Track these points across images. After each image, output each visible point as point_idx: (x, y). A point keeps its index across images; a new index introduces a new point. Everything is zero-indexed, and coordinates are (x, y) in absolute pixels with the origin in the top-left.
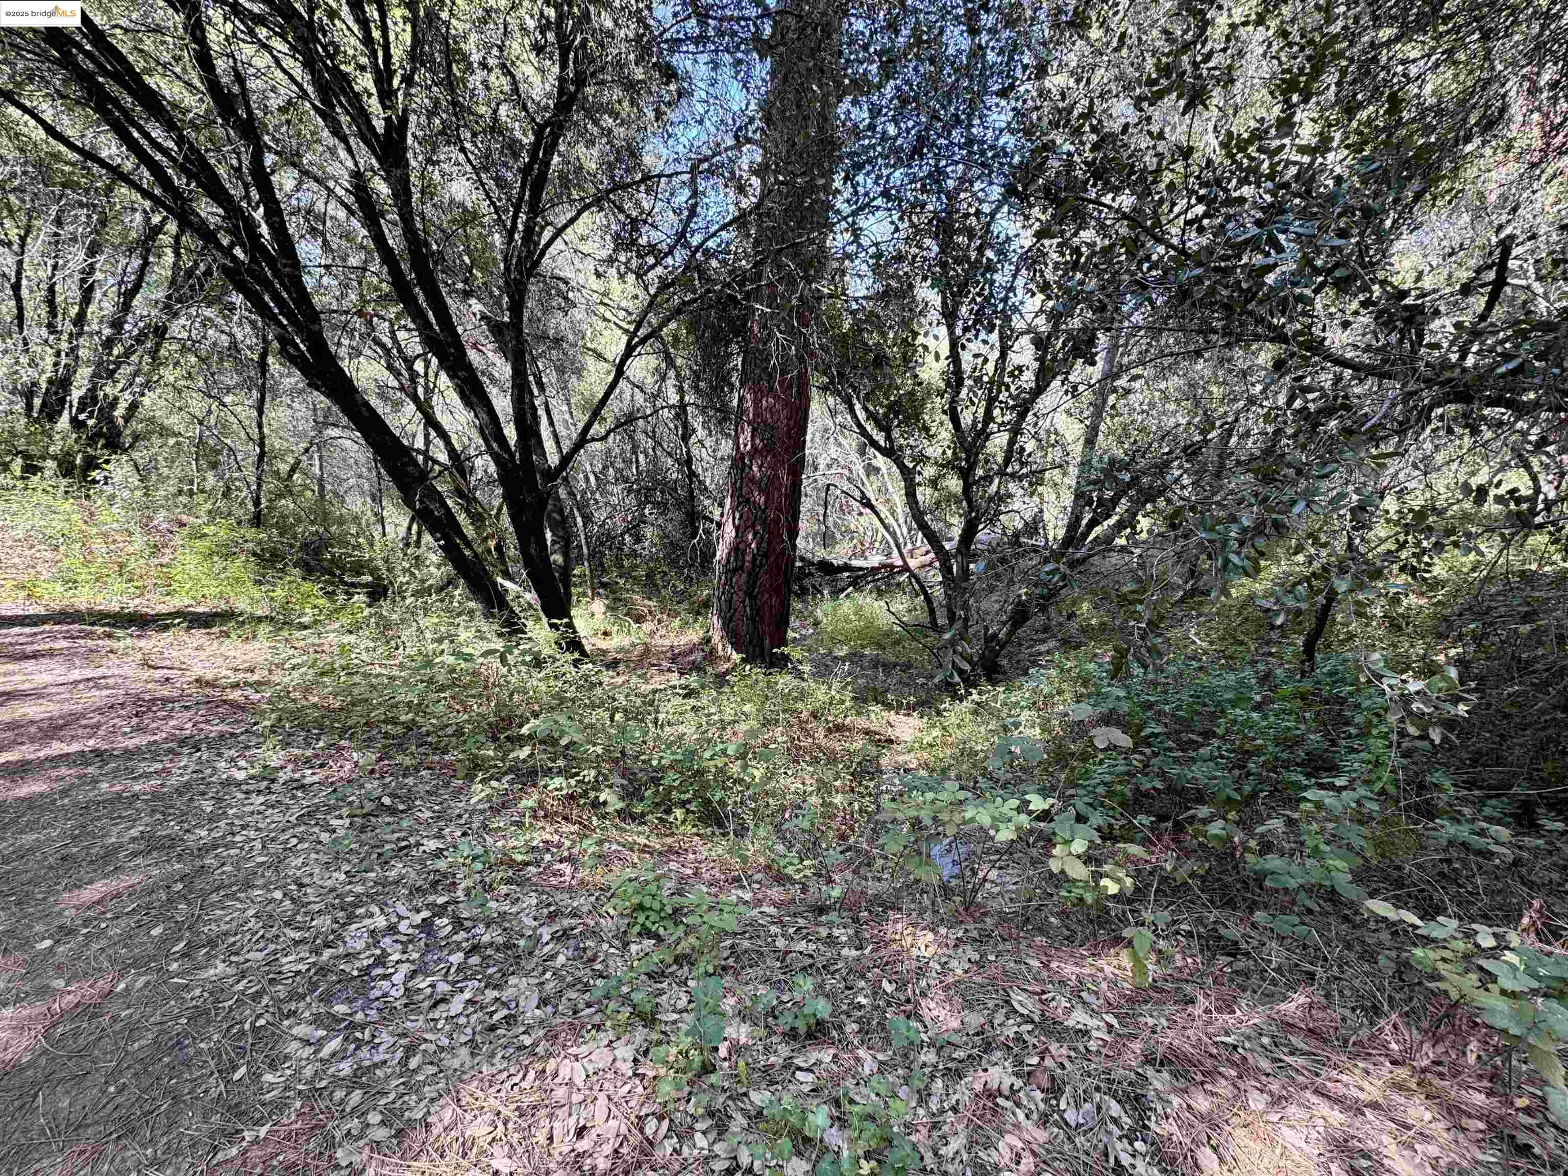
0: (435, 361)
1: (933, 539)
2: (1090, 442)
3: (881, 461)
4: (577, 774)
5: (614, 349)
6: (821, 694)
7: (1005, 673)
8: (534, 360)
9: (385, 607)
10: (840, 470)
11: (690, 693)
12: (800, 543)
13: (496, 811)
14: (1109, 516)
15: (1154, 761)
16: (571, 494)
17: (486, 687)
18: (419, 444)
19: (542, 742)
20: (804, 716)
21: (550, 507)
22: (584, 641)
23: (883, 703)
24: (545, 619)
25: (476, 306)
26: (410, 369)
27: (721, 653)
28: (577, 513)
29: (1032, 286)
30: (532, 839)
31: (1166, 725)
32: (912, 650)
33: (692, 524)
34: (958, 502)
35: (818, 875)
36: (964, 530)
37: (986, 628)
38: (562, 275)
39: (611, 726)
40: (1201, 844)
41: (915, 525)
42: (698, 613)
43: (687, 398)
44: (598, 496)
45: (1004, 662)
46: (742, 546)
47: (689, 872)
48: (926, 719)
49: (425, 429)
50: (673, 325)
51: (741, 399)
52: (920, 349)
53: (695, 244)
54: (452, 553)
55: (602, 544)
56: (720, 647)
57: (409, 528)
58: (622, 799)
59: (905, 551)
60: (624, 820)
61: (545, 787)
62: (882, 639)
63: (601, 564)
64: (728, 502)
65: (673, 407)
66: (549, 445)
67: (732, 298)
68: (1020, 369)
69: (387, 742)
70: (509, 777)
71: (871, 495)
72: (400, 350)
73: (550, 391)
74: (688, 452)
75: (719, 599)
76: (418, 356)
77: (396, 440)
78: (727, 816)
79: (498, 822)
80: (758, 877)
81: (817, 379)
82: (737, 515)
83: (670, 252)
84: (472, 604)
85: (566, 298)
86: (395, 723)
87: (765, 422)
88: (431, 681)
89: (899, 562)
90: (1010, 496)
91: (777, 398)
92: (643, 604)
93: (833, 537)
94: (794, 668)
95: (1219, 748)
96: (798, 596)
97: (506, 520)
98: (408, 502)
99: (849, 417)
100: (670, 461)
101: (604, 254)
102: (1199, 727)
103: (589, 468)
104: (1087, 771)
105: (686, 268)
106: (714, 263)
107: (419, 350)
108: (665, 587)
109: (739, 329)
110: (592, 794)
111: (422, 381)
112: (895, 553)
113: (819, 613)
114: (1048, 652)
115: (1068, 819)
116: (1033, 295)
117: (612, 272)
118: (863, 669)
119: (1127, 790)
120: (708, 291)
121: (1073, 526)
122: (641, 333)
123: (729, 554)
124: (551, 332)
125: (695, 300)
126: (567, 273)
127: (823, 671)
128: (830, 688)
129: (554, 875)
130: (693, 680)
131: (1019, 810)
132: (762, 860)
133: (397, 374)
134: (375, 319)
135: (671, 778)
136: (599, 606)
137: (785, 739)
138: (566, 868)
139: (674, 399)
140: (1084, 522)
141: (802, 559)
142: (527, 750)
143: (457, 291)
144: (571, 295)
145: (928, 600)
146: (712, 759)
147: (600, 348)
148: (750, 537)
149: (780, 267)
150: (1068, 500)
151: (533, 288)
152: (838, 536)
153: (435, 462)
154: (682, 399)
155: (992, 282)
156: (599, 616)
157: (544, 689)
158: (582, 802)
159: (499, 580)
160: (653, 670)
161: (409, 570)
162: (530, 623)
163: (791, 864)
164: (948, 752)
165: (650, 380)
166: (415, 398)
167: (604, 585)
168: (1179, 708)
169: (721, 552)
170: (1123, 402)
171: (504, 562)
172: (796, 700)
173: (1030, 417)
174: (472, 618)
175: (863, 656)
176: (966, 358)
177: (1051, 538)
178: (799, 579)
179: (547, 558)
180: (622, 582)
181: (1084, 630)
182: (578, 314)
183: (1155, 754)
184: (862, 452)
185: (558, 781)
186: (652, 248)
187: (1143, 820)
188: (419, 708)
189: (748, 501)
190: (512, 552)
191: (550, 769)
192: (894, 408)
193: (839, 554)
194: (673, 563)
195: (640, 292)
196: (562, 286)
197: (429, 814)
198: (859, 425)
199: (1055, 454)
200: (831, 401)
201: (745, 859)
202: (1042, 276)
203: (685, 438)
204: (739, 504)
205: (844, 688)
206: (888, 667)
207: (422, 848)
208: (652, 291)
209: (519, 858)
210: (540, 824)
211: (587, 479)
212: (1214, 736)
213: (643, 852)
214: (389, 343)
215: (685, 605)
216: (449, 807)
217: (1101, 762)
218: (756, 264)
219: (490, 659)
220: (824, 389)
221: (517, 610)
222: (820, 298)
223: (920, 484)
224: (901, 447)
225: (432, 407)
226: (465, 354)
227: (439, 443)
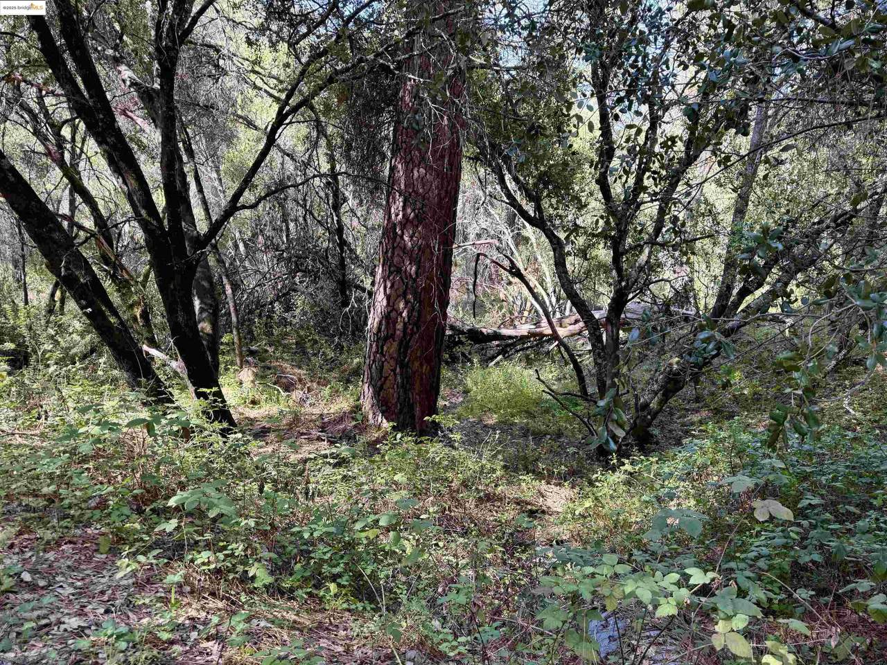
0: (82, 126)
1: (583, 308)
2: (740, 211)
3: (529, 231)
4: (225, 548)
5: (264, 116)
6: (471, 463)
7: (657, 443)
8: (184, 127)
9: (27, 374)
10: (489, 240)
11: (341, 462)
12: (450, 311)
13: (140, 586)
14: (760, 285)
15: (813, 533)
16: (220, 261)
17: (131, 458)
18: (65, 209)
19: (190, 514)
20: (455, 484)
21: (197, 275)
22: (232, 411)
23: (534, 472)
24: (191, 389)
25: (126, 73)
26: (57, 134)
27: (371, 421)
28: (225, 281)
29: (684, 59)
30: (178, 616)
31: (822, 496)
32: (561, 419)
33: (343, 292)
34: (607, 271)
35: (473, 652)
36: (613, 299)
37: (637, 397)
38: (213, 42)
39: (260, 498)
40: (862, 620)
41: (563, 294)
42: (348, 381)
43: (338, 167)
44: (247, 264)
45: (656, 432)
46: (393, 314)
47: (340, 649)
48: (577, 490)
49: (71, 194)
50: (324, 94)
51: (392, 169)
52: (574, 120)
53: (347, 13)
54: (97, 321)
55: (251, 312)
56: (370, 416)
57: (53, 295)
58: (272, 573)
59: (554, 320)
60: (272, 595)
61: (192, 561)
62: (531, 408)
63: (250, 332)
64: (379, 270)
65: (324, 175)
66: (198, 212)
67: (385, 68)
68: (673, 139)
69: (28, 515)
70: (155, 552)
71: (520, 266)
72: (47, 114)
73: (200, 158)
74: (339, 221)
75: (370, 368)
76: (66, 121)
77: (42, 206)
78: (378, 590)
79: (144, 599)
80: (411, 654)
81: (468, 150)
82: (389, 285)
83: (322, 22)
84: (116, 372)
85: (217, 66)
86: (37, 496)
87: (416, 192)
88: (73, 452)
89: (549, 331)
90: (660, 265)
91: (429, 169)
92: (293, 372)
93: (482, 306)
94: (444, 436)
95: (877, 519)
96: (447, 363)
97: (153, 288)
98: (53, 267)
99: (498, 187)
100: (321, 231)
101: (256, 22)
102: (856, 500)
103: (237, 235)
104: (743, 542)
105: (339, 37)
106: (366, 34)
107: (67, 115)
108: (315, 355)
109: (392, 99)
110: (240, 568)
111: (68, 146)
112: (544, 322)
113: (469, 382)
114: (701, 423)
115: (729, 593)
116: (686, 68)
117: (264, 41)
118: (513, 437)
119: (786, 563)
120: (361, 60)
121: (724, 295)
122: (293, 101)
123: (380, 323)
124: (202, 100)
125: (347, 70)
126: (218, 40)
127: (475, 438)
128: (481, 456)
129: (201, 653)
130: (344, 449)
131: (679, 585)
132: (415, 637)
133: (43, 139)
134: (23, 84)
135: (322, 552)
136: (247, 375)
137: (436, 508)
138: (213, 646)
139: (325, 167)
140: (735, 292)
141: (452, 327)
142: (173, 523)
143: (106, 58)
144: (221, 62)
145: (577, 368)
146: (363, 530)
147: (251, 117)
148: (402, 305)
149: (432, 37)
150: (718, 269)
151: (185, 54)
152: (488, 306)
153: (81, 227)
154: (333, 168)
155: (646, 56)
156: (247, 385)
157: (191, 458)
158: (231, 576)
159: (145, 348)
160: (302, 440)
161: (52, 337)
162: (176, 392)
163: (445, 640)
164: (601, 524)
165: (300, 148)
166: (61, 164)
167: (252, 353)
168: (835, 479)
169: (373, 321)
170: (773, 172)
171: (150, 331)
172: (446, 469)
173: (681, 188)
174: (117, 387)
175: (513, 424)
176: (617, 128)
177: (702, 307)
178: (449, 348)
179: (196, 324)
180: (270, 350)
181: (736, 399)
182: (229, 82)
183: (814, 527)
184: (511, 222)
185: (205, 556)
186: (305, 18)
187: (803, 594)
188: (63, 479)
189: (399, 271)
190: (158, 319)
191: (197, 542)
192: (544, 179)
193: (488, 323)
194: (324, 331)
195: (292, 61)
196: (212, 52)
197: (71, 590)
198: (509, 195)
199: (706, 224)
200: (482, 171)
201: (397, 635)
202: (695, 48)
203: (336, 207)
204: (391, 273)
205: (494, 456)
206: (539, 436)
207: (62, 627)
208: (304, 60)
209: (165, 636)
210: (186, 600)
211: (236, 247)
212: (872, 507)
213: (293, 628)
214: (37, 110)
215: (335, 374)
216: (92, 583)
217: (758, 534)
218: (410, 35)
219: (138, 429)
220: (475, 159)
221: (162, 377)
222: (471, 67)
223: (569, 254)
224: (550, 216)
225: (79, 173)
226: (114, 120)
227: (86, 209)
